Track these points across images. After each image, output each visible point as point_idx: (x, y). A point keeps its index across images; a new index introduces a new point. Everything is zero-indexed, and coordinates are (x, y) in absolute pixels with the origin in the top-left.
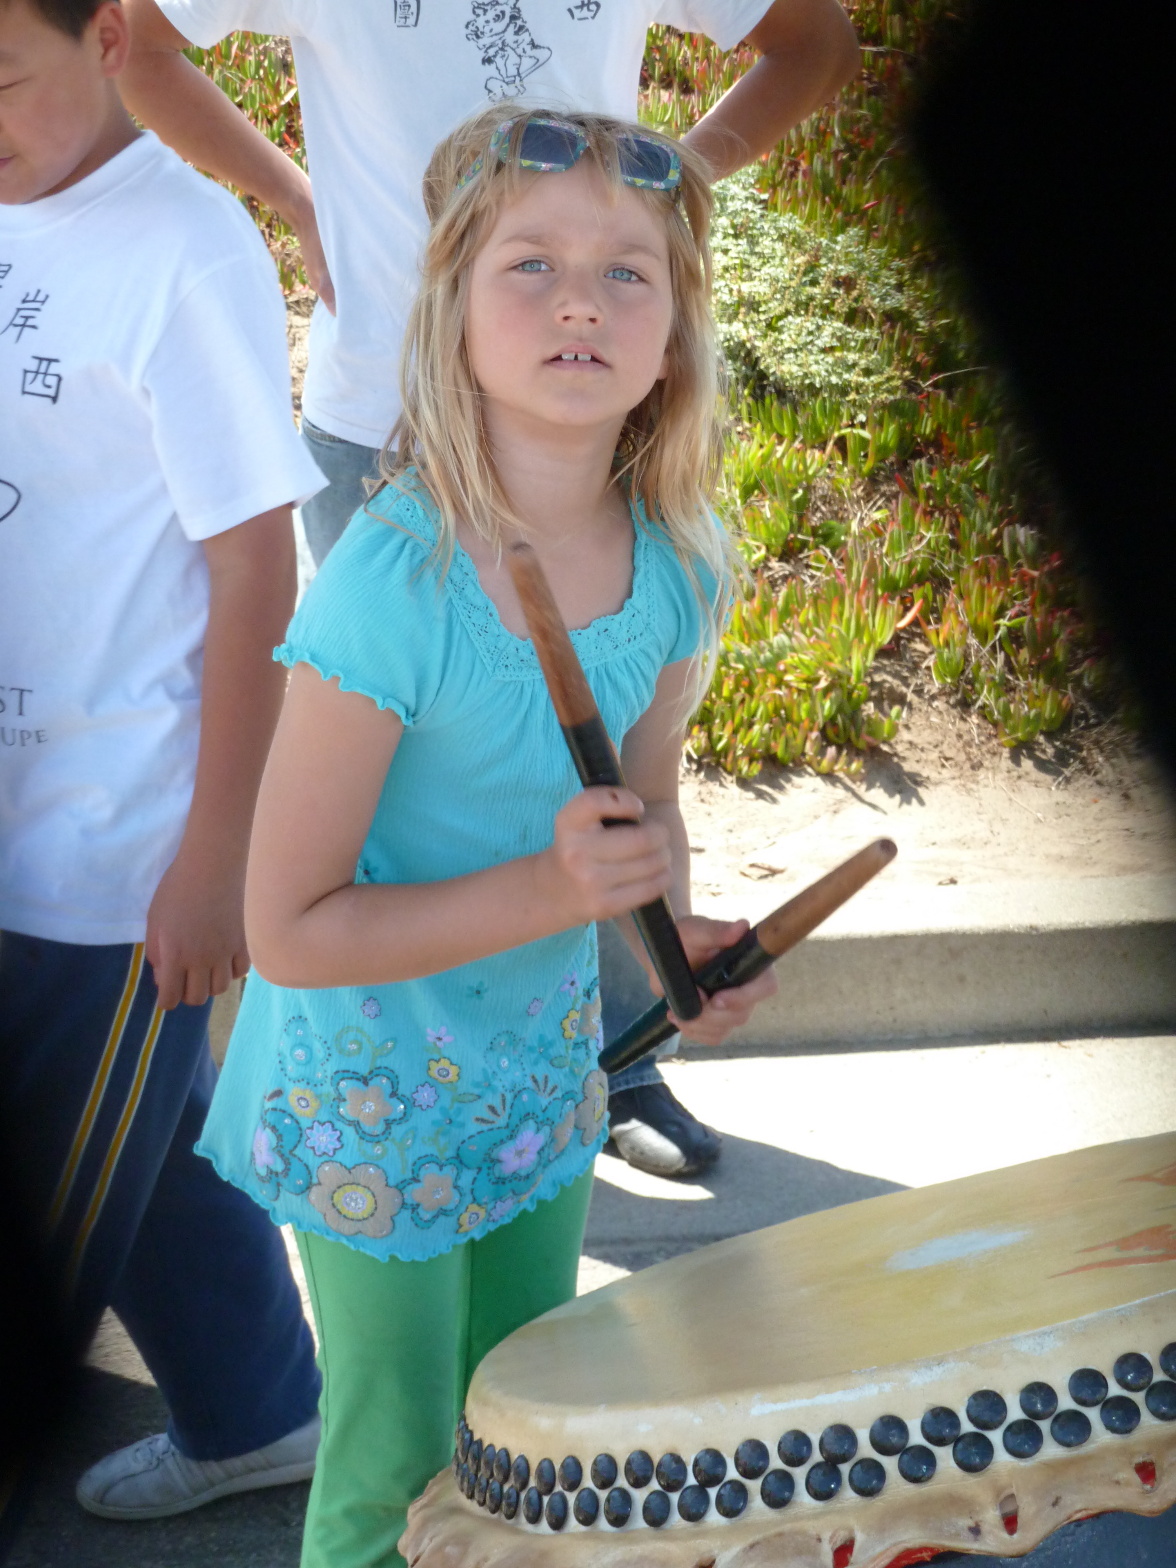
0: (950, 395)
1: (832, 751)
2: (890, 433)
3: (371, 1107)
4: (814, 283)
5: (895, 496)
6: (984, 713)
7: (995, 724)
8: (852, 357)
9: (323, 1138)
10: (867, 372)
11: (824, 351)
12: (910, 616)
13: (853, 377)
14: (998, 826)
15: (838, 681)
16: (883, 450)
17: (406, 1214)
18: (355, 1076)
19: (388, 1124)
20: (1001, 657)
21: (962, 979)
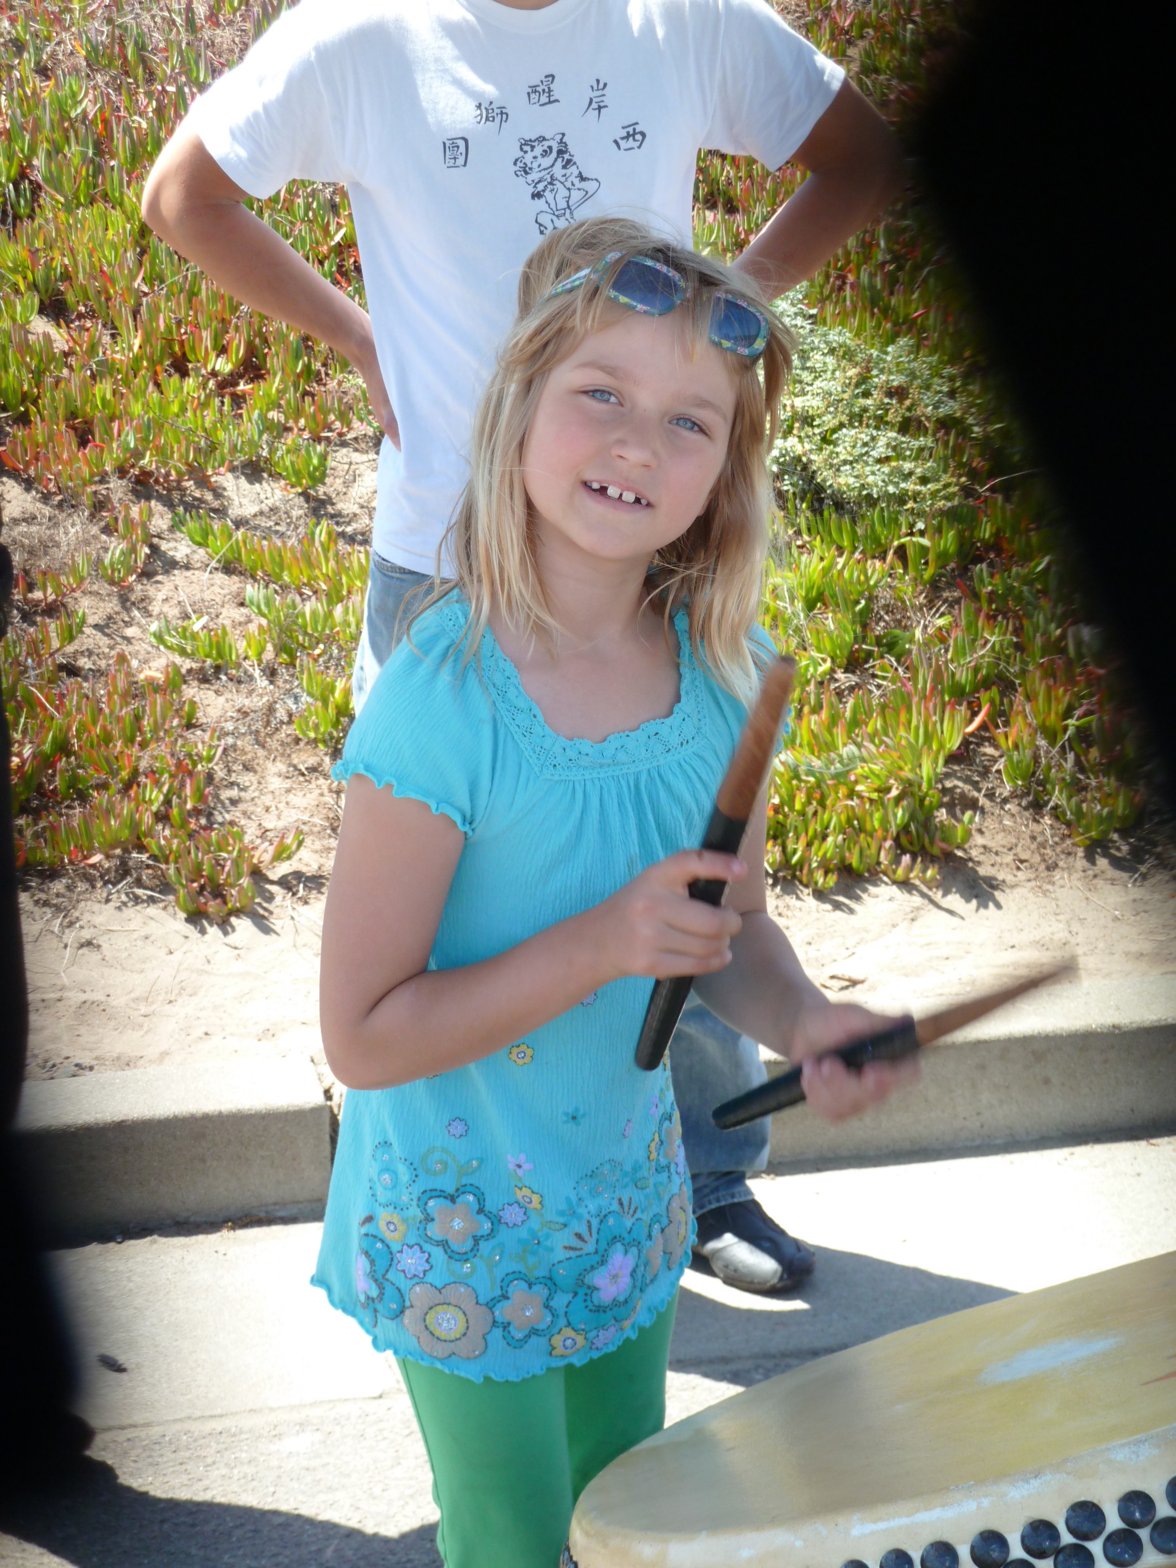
0: (1007, 499)
1: (906, 859)
2: (949, 539)
3: (458, 1224)
4: (866, 394)
5: (958, 601)
6: (1057, 813)
7: (1068, 824)
8: (907, 466)
9: (411, 1261)
10: (924, 480)
11: (880, 461)
12: (978, 721)
13: (910, 486)
14: (1076, 926)
15: (909, 789)
16: (943, 557)
17: (498, 1332)
18: (441, 1194)
19: (476, 1240)
20: (1071, 757)
21: (1047, 1081)
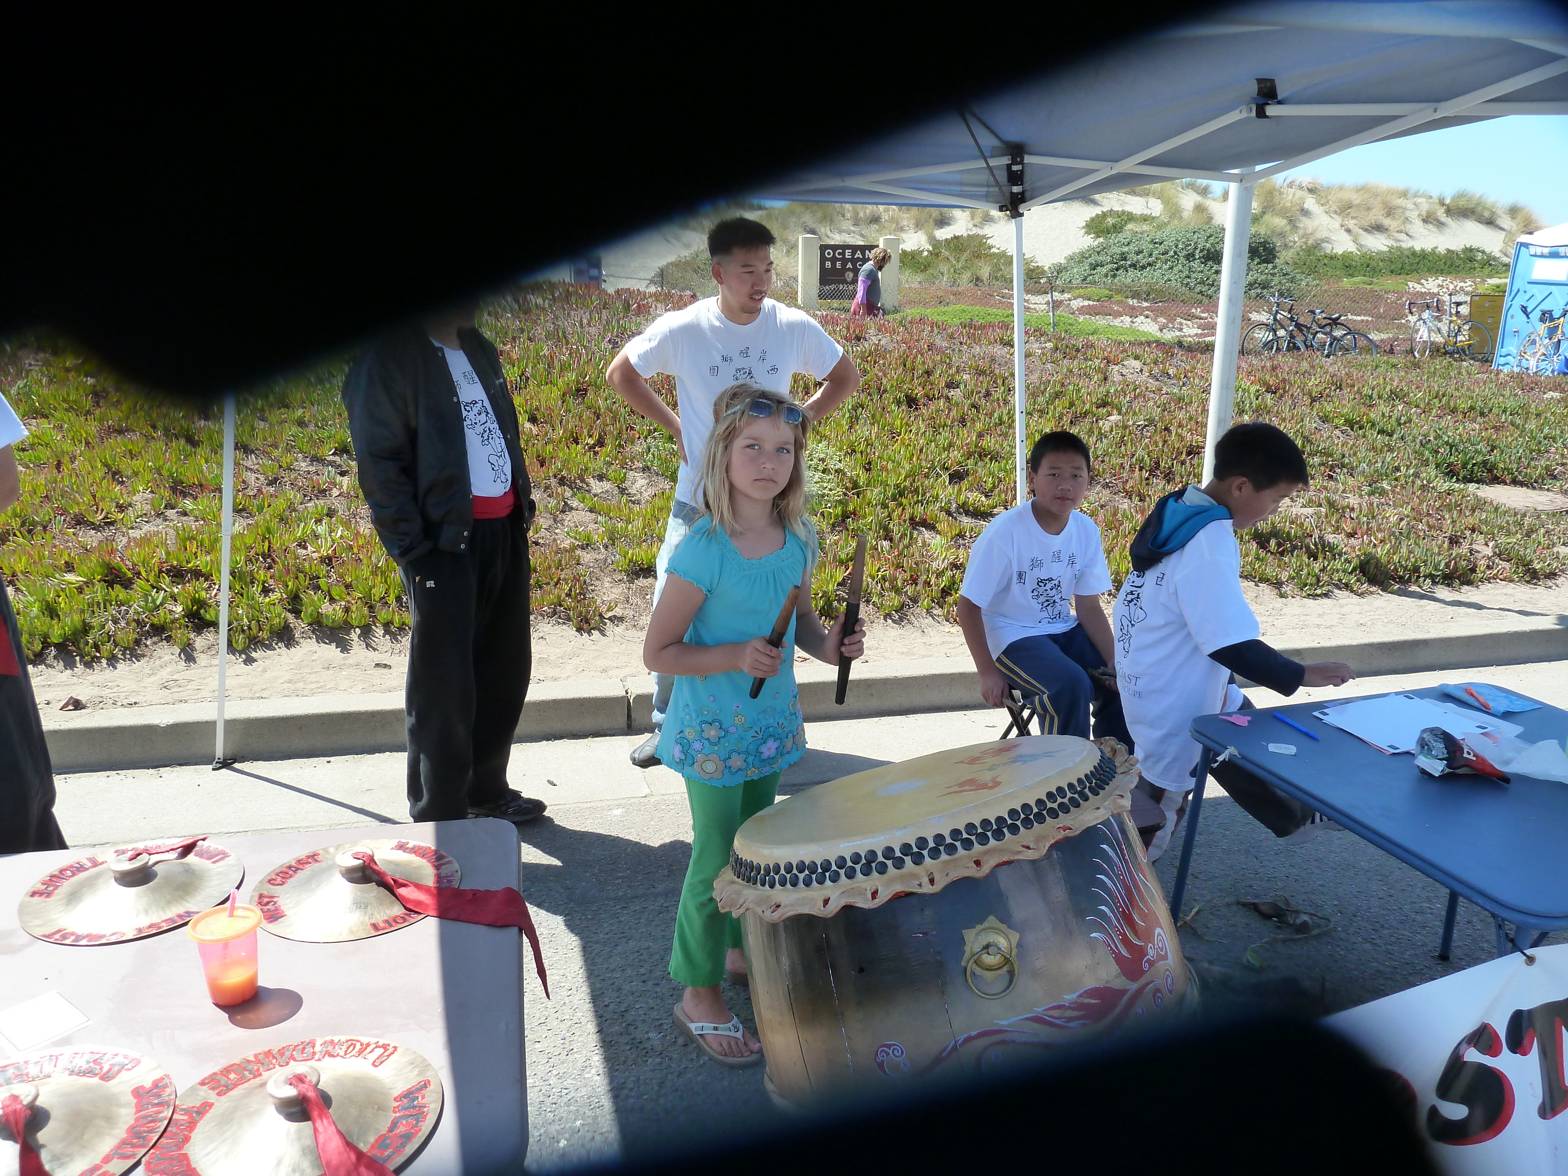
0: (858, 497)
2: (839, 510)
3: (713, 733)
5: (841, 531)
6: (874, 604)
7: (878, 608)
8: (825, 485)
9: (697, 746)
10: (831, 490)
11: (816, 483)
12: (848, 572)
13: (826, 491)
14: (880, 643)
15: (825, 593)
16: (837, 516)
17: (727, 770)
18: (707, 722)
19: (719, 738)
20: (879, 585)
21: (872, 695)
